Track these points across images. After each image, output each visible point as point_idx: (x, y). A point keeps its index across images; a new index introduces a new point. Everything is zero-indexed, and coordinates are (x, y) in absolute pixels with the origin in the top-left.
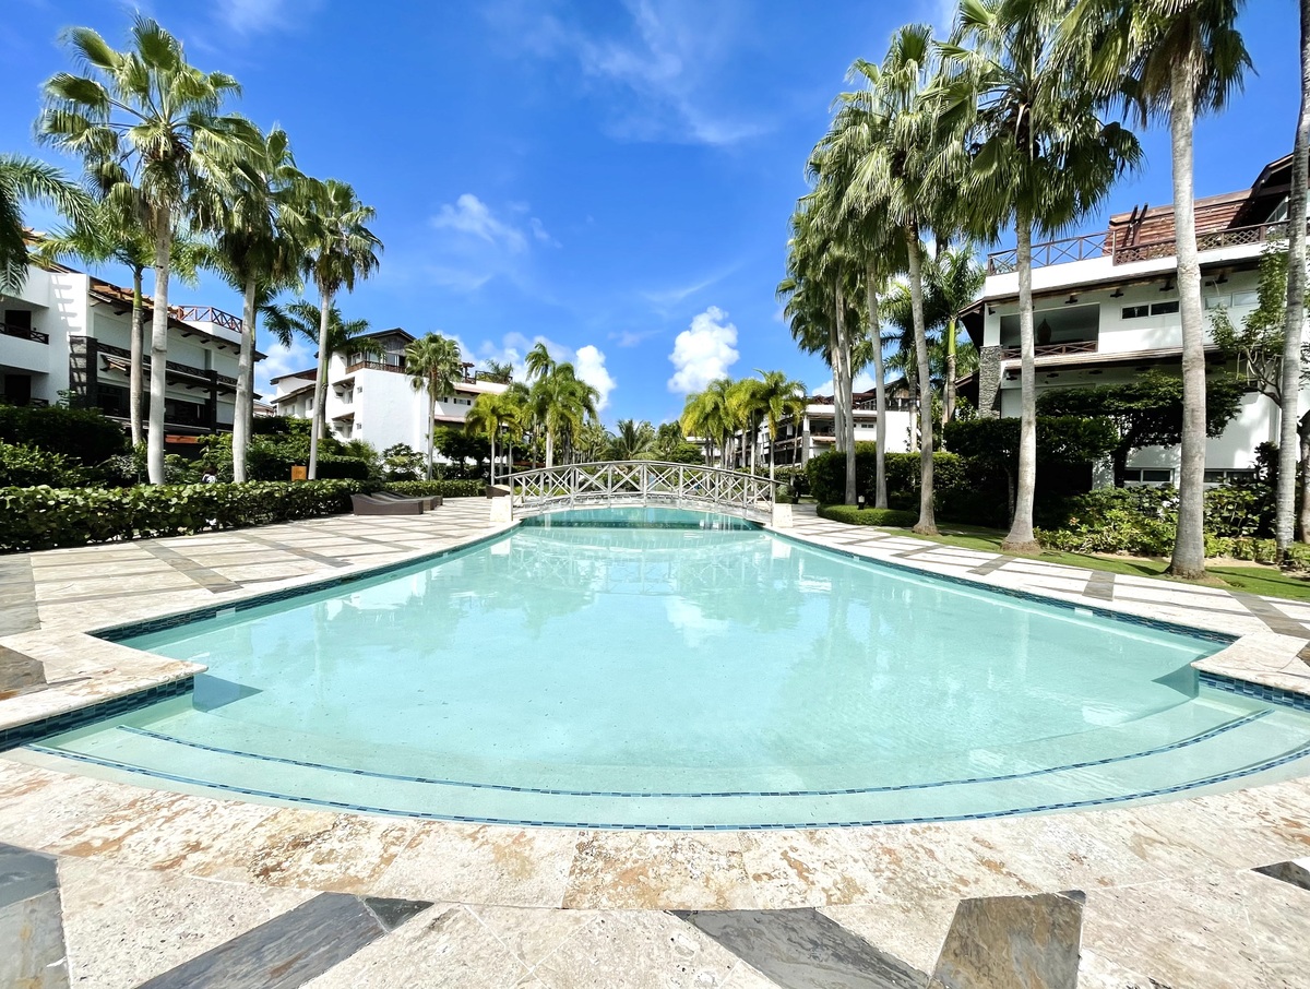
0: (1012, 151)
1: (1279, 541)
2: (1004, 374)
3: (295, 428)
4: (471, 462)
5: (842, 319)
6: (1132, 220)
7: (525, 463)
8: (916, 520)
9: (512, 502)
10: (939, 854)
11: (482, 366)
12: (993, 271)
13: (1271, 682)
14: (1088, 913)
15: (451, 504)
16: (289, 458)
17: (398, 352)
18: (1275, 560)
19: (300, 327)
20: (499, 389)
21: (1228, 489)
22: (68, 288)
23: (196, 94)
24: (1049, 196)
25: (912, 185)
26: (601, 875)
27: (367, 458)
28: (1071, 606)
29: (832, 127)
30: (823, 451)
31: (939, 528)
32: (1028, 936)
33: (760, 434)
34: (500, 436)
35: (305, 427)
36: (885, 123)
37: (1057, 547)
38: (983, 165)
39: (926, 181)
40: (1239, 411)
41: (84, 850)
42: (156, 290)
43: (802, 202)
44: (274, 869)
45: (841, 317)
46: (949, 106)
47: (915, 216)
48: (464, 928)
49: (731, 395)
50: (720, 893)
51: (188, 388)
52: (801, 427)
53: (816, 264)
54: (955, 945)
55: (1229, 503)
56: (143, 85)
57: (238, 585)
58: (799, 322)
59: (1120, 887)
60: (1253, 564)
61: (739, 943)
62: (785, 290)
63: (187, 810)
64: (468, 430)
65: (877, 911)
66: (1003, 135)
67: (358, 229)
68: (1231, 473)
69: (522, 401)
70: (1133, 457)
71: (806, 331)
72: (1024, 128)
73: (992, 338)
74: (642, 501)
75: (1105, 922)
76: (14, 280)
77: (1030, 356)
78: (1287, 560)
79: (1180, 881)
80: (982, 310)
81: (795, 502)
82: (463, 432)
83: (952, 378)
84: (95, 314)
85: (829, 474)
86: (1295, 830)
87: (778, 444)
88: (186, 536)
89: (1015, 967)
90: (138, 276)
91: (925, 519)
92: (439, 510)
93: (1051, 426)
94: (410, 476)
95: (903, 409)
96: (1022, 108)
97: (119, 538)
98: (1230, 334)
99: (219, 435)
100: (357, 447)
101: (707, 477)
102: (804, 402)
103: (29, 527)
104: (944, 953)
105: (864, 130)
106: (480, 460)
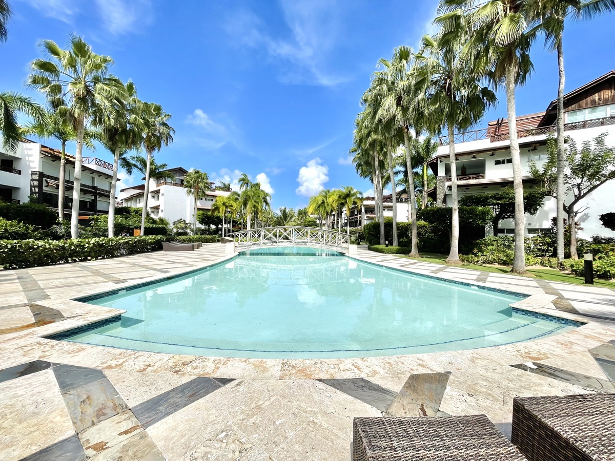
0: (445, 98)
1: (558, 259)
2: (447, 189)
3: (133, 212)
4: (213, 227)
5: (377, 164)
6: (498, 124)
7: (237, 227)
8: (410, 251)
9: (235, 245)
10: (405, 363)
11: (218, 183)
12: (441, 144)
13: (537, 311)
14: (451, 377)
15: (205, 246)
16: (131, 225)
17: (180, 178)
18: (557, 267)
19: (136, 167)
20: (226, 194)
21: (540, 237)
22: (31, 149)
23: (96, 68)
24: (461, 116)
25: (405, 110)
26: (291, 371)
27: (166, 225)
28: (470, 285)
29: (371, 85)
30: (370, 221)
31: (420, 255)
32: (431, 383)
33: (343, 214)
34: (226, 215)
35: (138, 212)
36: (393, 83)
37: (469, 262)
38: (434, 103)
39: (411, 109)
40: (543, 204)
41: (110, 367)
42: (77, 152)
43: (359, 116)
44: (179, 371)
45: (377, 163)
46: (419, 79)
47: (407, 123)
48: (248, 385)
49: (330, 197)
50: (331, 375)
51: (84, 194)
52: (361, 210)
53: (366, 142)
54: (407, 385)
55: (540, 243)
56: (74, 64)
57: (125, 281)
58: (359, 165)
59: (463, 370)
60: (548, 268)
61: (338, 387)
62: (353, 152)
63: (141, 356)
64: (212, 212)
65: (383, 378)
66: (441, 92)
67: (164, 124)
68: (542, 230)
69: (236, 199)
70: (501, 224)
71: (362, 169)
72: (449, 88)
73: (441, 172)
74: (292, 244)
75: (456, 379)
76: (13, 147)
77: (455, 181)
78: (562, 266)
79: (484, 369)
80: (437, 160)
81: (358, 244)
82: (210, 213)
83: (426, 189)
84: (43, 161)
85: (373, 232)
86: (528, 355)
87: (351, 218)
88: (92, 261)
89: (425, 390)
90: (64, 144)
91: (414, 250)
92: (201, 249)
93: (466, 211)
94: (185, 234)
95: (405, 202)
96: (448, 80)
97: (62, 262)
98: (537, 172)
99: (98, 215)
100: (162, 220)
101: (320, 233)
102: (362, 199)
103: (26, 257)
104: (403, 388)
105: (385, 87)
106: (217, 226)
